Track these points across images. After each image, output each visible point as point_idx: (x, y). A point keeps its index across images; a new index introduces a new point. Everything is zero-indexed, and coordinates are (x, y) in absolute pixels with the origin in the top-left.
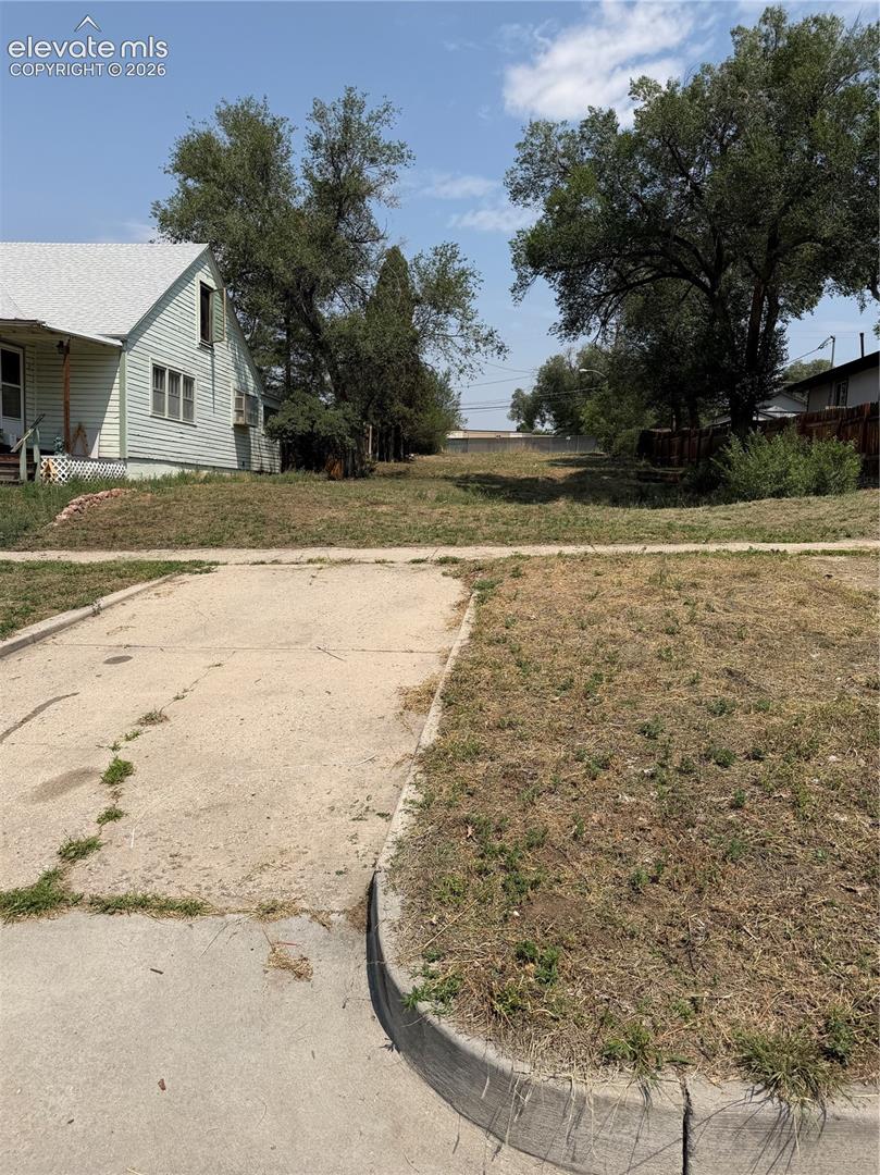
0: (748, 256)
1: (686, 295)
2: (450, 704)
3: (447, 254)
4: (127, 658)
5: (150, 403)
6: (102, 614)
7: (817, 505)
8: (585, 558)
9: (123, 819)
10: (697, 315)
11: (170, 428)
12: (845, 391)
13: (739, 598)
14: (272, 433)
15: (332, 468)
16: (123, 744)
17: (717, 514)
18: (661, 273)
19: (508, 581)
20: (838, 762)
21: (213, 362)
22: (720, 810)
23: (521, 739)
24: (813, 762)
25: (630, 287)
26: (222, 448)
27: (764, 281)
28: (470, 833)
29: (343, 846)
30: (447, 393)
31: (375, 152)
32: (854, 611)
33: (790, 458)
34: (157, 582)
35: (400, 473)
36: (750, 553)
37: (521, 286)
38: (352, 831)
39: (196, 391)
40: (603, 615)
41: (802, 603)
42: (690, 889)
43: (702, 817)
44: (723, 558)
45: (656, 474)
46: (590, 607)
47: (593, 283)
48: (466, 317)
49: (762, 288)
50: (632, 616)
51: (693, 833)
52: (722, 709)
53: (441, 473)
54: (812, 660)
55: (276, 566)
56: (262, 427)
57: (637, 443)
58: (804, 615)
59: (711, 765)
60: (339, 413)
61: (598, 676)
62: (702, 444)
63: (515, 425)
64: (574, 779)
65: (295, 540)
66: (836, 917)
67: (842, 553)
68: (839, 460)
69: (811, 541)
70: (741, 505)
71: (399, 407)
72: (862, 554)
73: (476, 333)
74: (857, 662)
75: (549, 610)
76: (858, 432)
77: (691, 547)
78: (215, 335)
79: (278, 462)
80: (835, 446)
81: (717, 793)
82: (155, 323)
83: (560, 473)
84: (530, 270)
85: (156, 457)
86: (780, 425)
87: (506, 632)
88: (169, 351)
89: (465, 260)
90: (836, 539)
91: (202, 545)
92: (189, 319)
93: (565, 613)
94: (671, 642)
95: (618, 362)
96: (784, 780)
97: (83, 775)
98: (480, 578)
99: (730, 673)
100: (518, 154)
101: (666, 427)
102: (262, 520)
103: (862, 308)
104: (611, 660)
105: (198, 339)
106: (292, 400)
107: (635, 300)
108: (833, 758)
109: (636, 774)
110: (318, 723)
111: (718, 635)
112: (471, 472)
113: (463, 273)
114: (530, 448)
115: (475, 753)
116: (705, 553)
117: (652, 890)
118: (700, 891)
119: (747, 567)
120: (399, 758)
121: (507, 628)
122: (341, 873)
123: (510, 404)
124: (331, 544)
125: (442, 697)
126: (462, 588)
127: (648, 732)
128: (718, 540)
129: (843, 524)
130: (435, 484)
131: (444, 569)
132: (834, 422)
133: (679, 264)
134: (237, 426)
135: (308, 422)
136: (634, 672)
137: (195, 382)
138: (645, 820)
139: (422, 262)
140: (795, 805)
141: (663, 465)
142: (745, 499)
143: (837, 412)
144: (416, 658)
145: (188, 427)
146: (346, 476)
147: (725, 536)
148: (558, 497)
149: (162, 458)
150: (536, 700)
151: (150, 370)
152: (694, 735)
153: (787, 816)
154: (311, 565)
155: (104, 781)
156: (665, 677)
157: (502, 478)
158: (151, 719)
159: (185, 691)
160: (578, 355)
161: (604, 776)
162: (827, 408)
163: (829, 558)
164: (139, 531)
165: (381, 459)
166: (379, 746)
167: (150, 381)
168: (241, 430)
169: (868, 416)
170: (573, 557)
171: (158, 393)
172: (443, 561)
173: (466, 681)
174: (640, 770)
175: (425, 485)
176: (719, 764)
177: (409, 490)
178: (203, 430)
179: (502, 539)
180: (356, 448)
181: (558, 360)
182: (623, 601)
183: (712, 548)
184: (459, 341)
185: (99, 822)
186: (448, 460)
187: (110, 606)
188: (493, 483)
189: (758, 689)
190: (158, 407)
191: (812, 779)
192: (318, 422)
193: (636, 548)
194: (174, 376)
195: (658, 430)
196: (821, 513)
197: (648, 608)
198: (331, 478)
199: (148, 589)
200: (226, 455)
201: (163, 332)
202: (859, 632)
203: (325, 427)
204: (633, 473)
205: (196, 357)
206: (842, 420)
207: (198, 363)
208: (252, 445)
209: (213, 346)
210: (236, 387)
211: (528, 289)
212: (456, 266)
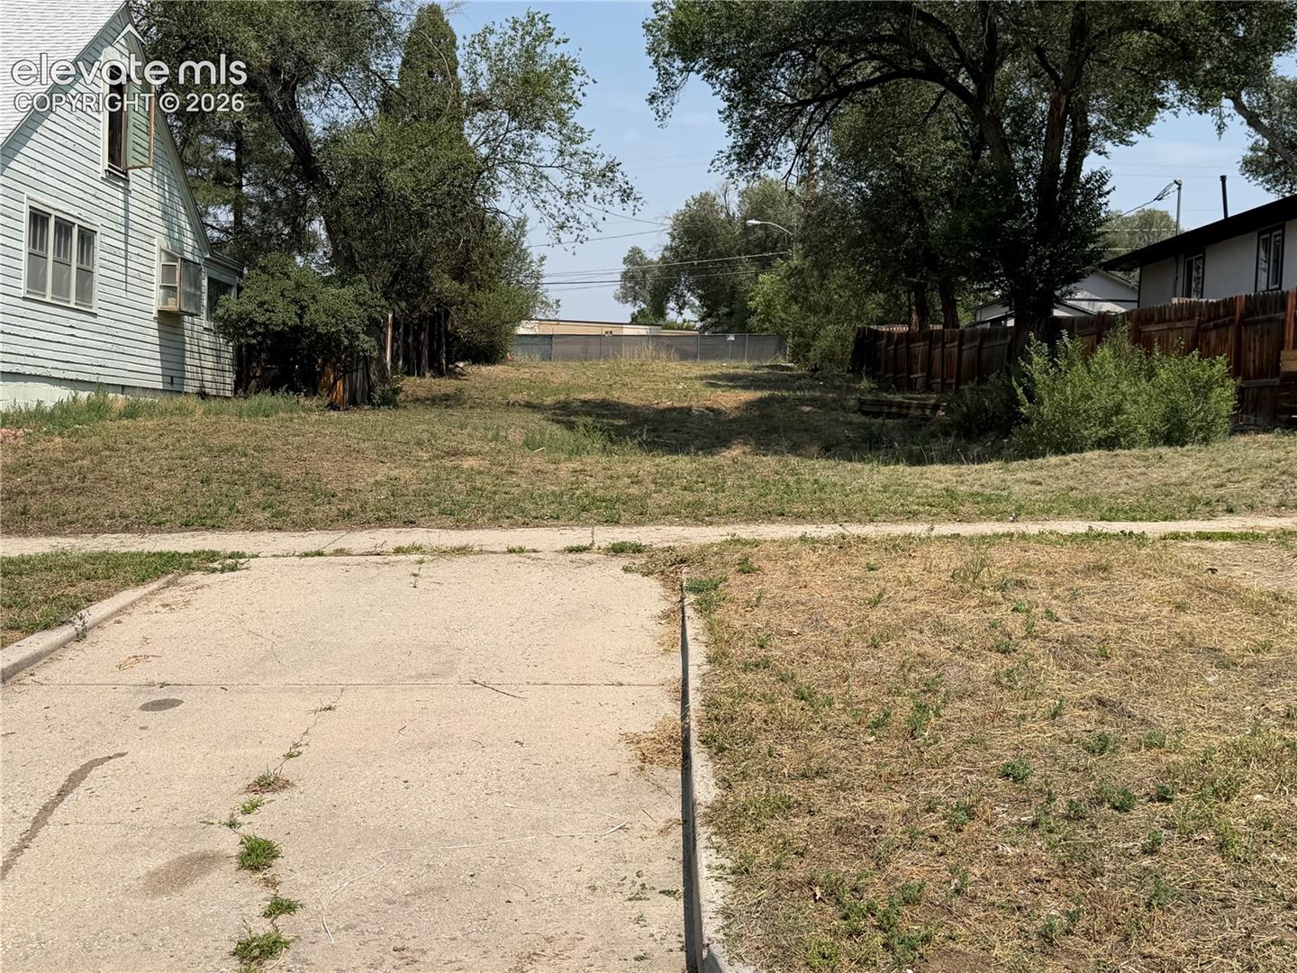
0: (1038, 47)
1: (935, 106)
2: (721, 749)
3: (535, 30)
4: (174, 703)
5: (24, 274)
6: (90, 637)
7: (1172, 462)
8: (843, 544)
9: (299, 911)
10: (952, 138)
11: (54, 319)
13: (1089, 601)
14: (228, 327)
15: (331, 388)
16: (240, 818)
17: (1019, 475)
18: (893, 72)
19: (736, 580)
20: (1266, 802)
21: (126, 202)
22: (1132, 857)
23: (842, 787)
24: (1235, 802)
25: (843, 93)
26: (137, 352)
27: (1065, 91)
28: (819, 895)
29: (631, 930)
30: (522, 257)
32: (1256, 618)
33: (1124, 386)
34: (154, 586)
35: (446, 397)
36: (1090, 537)
38: (635, 913)
39: (98, 254)
40: (897, 627)
41: (1181, 607)
42: (1114, 938)
43: (1110, 866)
44: (1053, 544)
45: (890, 404)
46: (874, 615)
47: (782, 84)
48: (572, 137)
49: (1063, 101)
50: (941, 629)
51: (1103, 882)
52: (1101, 746)
53: (523, 397)
54: (1208, 685)
55: (345, 559)
56: (204, 316)
57: (851, 348)
58: (1188, 625)
59: (1106, 809)
60: (348, 292)
61: (922, 708)
62: (965, 353)
63: (630, 309)
64: (933, 831)
65: (348, 515)
66: (1288, 955)
67: (1226, 536)
68: (1202, 390)
69: (1173, 518)
70: (1054, 460)
71: (445, 284)
72: (1257, 537)
73: (586, 163)
74: (1270, 685)
75: (815, 622)
76: (1226, 340)
77: (1001, 528)
78: (131, 155)
79: (230, 378)
80: (1195, 365)
81: (1122, 839)
82: (35, 136)
83: (731, 400)
84: (679, 64)
85: (28, 370)
86: (1099, 326)
87: (762, 652)
88: (58, 184)
89: (567, 41)
90: (1212, 515)
91: (186, 526)
92: (91, 129)
93: (840, 624)
94: (1008, 664)
95: (819, 213)
96: (1205, 822)
97: (205, 862)
98: (685, 574)
99: (1102, 703)
101: (897, 322)
102: (273, 483)
103: (1220, 128)
104: (930, 688)
105: (105, 162)
106: (263, 269)
107: (850, 114)
108: (1258, 797)
109: (1011, 824)
110: (522, 783)
111: (1070, 652)
112: (574, 395)
114: (663, 354)
115: (785, 807)
116: (1023, 536)
117: (1069, 942)
118: (1126, 938)
119: (1090, 557)
120: (661, 825)
121: (762, 647)
122: (642, 958)
124: (410, 523)
125: (703, 742)
126: (661, 590)
127: (1012, 774)
128: (1032, 515)
129: (1221, 492)
130: (516, 417)
131: (624, 561)
132: (1187, 323)
133: (926, 58)
134: (164, 315)
135: (294, 308)
136: (967, 704)
137: (98, 239)
138: (1039, 871)
139: (492, 40)
140: (1222, 847)
141: (899, 389)
142: (1058, 450)
143: (1191, 310)
144: (631, 693)
145: (83, 317)
146: (353, 402)
147: (1042, 510)
149: (40, 371)
150: (842, 742)
151: (25, 217)
152: (1075, 777)
153: (1214, 860)
154: (401, 557)
155: (243, 866)
156: (1013, 709)
157: (628, 406)
158: (266, 784)
159: (296, 746)
161: (971, 827)
162: (1175, 301)
163: (1208, 544)
164: (68, 503)
165: (409, 373)
166: (626, 811)
167: (25, 236)
168: (170, 321)
169: (1242, 316)
170: (827, 542)
171: (36, 257)
172: (618, 549)
173: (732, 719)
174: (1016, 818)
175: (501, 418)
176: (1116, 808)
177: (475, 429)
178: (108, 322)
179: (696, 514)
180: (375, 354)
181: (705, 200)
182: (920, 607)
183: (1033, 528)
184: (557, 176)
185: (266, 915)
186: (525, 374)
187: (98, 625)
188: (614, 416)
189: (1143, 721)
190: (36, 282)
191: (1236, 819)
192: (312, 308)
193: (918, 529)
194: (64, 228)
195: (884, 329)
196: (1184, 475)
197: (961, 616)
198: (333, 406)
199: (146, 599)
200: (145, 367)
201: (49, 152)
202: (1267, 647)
203: (324, 318)
204: (852, 402)
205: (99, 194)
206: (1200, 322)
207: (103, 205)
208: (188, 347)
209: (126, 174)
210: (164, 246)
211: (679, 95)
212: (551, 51)
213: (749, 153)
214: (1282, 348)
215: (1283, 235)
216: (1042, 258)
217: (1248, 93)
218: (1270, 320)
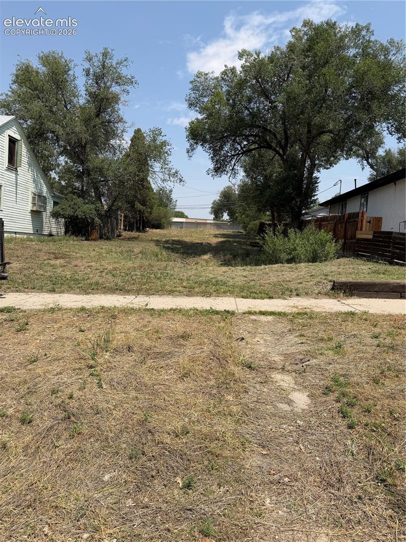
3: (156, 133)
12: (346, 207)
14: (53, 215)
15: (93, 234)
18: (260, 146)
21: (16, 177)
25: (245, 152)
27: (305, 151)
30: (170, 201)
31: (119, 80)
35: (134, 238)
37: (191, 149)
39: (3, 193)
47: (228, 150)
48: (165, 163)
53: (155, 239)
57: (258, 227)
63: (212, 216)
71: (137, 205)
73: (170, 170)
76: (343, 227)
78: (19, 164)
79: (63, 230)
83: (217, 241)
84: (194, 142)
89: (165, 136)
92: (0, 155)
100: (191, 86)
103: (363, 169)
105: (6, 165)
112: (171, 238)
113: (165, 142)
114: (212, 228)
123: (210, 206)
128: (218, 294)
133: (266, 142)
134: (32, 212)
135: (72, 210)
137: (3, 187)
143: (335, 218)
146: (101, 238)
148: (207, 253)
157: (185, 242)
160: (238, 186)
162: (331, 215)
165: (128, 230)
168: (35, 213)
169: (347, 219)
178: (8, 213)
181: (229, 188)
184: (161, 175)
192: (78, 210)
200: (25, 226)
203: (81, 213)
204: (248, 243)
205: (3, 174)
206: (336, 221)
207: (5, 177)
208: (44, 221)
209: (17, 169)
210: (34, 191)
211: (195, 151)
212: (160, 139)
213: (219, 169)
214: (357, 230)
215: (368, 196)
216: (297, 201)
217: (371, 160)
218: (354, 221)
